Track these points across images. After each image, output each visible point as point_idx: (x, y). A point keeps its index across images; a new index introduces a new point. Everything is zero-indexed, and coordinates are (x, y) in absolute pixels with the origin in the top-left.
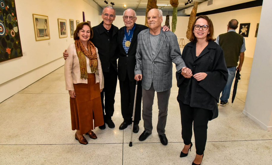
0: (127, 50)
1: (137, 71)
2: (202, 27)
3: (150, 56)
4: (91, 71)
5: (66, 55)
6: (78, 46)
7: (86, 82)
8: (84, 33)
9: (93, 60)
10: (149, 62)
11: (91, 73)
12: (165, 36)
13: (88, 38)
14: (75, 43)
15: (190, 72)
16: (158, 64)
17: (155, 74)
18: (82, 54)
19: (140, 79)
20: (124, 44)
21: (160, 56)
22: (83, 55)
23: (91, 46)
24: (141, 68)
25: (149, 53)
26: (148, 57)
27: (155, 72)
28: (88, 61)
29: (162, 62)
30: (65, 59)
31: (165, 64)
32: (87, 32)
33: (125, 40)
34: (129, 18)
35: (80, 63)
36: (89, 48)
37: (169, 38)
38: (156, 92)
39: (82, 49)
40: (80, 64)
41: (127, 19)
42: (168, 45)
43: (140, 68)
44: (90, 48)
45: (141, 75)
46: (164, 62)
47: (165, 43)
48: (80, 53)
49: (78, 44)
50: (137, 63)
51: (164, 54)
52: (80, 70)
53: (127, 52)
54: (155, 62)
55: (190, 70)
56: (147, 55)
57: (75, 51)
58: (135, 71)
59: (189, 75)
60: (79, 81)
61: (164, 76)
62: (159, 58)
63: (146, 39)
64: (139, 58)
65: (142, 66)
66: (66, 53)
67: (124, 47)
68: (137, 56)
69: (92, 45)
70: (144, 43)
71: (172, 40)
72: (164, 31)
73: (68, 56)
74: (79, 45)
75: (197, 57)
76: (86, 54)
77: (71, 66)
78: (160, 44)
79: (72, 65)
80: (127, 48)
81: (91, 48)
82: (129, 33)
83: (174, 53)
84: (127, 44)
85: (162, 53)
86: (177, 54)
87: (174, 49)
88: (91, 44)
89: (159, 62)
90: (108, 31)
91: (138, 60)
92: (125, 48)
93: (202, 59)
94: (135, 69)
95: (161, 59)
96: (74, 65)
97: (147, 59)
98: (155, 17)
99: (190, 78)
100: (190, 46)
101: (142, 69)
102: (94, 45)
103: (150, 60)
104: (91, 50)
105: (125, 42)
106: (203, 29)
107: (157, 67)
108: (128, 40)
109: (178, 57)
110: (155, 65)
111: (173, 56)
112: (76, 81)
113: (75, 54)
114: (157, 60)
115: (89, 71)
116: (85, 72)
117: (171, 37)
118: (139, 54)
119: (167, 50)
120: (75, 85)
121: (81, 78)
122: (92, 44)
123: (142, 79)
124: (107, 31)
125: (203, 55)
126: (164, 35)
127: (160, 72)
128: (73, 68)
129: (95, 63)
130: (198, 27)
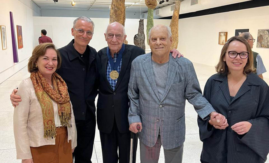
0: (113, 85)
1: (133, 117)
2: (239, 54)
3: (154, 96)
4: (60, 123)
5: (16, 100)
6: (37, 83)
7: (52, 142)
8: (48, 61)
9: (64, 105)
10: (153, 104)
11: (61, 126)
12: (178, 65)
13: (55, 69)
14: (31, 78)
15: (225, 120)
16: (167, 107)
17: (163, 123)
18: (45, 95)
19: (139, 130)
20: (109, 75)
21: (171, 96)
22: (47, 99)
23: (58, 81)
24: (139, 111)
25: (152, 91)
26: (152, 97)
27: (163, 120)
28: (56, 107)
29: (174, 104)
30: (15, 106)
31: (178, 107)
32: (54, 59)
33: (109, 69)
34: (115, 36)
35: (43, 111)
36: (55, 84)
37: (183, 68)
38: (162, 148)
39: (45, 88)
40: (43, 113)
41: (113, 37)
42: (183, 78)
43: (137, 112)
44: (57, 84)
45: (140, 123)
46: (177, 104)
47: (178, 75)
48: (42, 95)
49: (37, 79)
50: (132, 104)
51: (177, 92)
52: (42, 123)
53: (114, 88)
54: (163, 105)
55: (225, 118)
56: (149, 94)
57: (33, 91)
58: (129, 118)
59: (224, 125)
60: (41, 141)
61: (176, 125)
62: (170, 98)
63: (146, 70)
64: (134, 97)
65: (139, 109)
66: (16, 96)
67: (109, 80)
68: (131, 94)
69: (60, 79)
70: (144, 76)
71: (189, 71)
72: (175, 57)
73: (20, 101)
74: (39, 81)
75: (232, 98)
76: (52, 96)
77: (27, 118)
78: (171, 77)
79: (27, 115)
80: (113, 82)
81: (59, 86)
82: (115, 59)
83: (191, 90)
84: (114, 76)
85: (175, 90)
86: (196, 91)
87: (192, 83)
88: (57, 78)
89: (169, 105)
90: (82, 55)
91: (134, 100)
92: (110, 82)
93: (241, 100)
94: (129, 114)
95: (172, 100)
96: (32, 116)
97: (150, 100)
98: (163, 39)
99: (224, 129)
100: (217, 79)
101: (140, 114)
102: (62, 80)
103: (155, 102)
104: (58, 89)
105: (109, 72)
106: (241, 57)
107: (166, 112)
108: (114, 69)
109: (197, 95)
110: (164, 109)
111: (190, 95)
112: (35, 141)
113: (34, 97)
114: (167, 101)
115: (58, 123)
116: (53, 126)
117: (187, 66)
118: (134, 92)
119: (182, 86)
120: (33, 150)
121: (45, 136)
122: (60, 77)
123: (142, 130)
124: (80, 55)
125: (242, 96)
126: (176, 63)
127: (170, 119)
128: (28, 120)
129: (67, 108)
130: (233, 54)
